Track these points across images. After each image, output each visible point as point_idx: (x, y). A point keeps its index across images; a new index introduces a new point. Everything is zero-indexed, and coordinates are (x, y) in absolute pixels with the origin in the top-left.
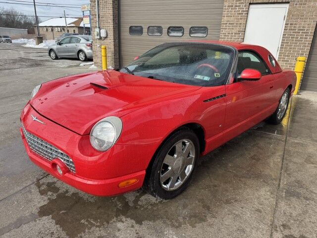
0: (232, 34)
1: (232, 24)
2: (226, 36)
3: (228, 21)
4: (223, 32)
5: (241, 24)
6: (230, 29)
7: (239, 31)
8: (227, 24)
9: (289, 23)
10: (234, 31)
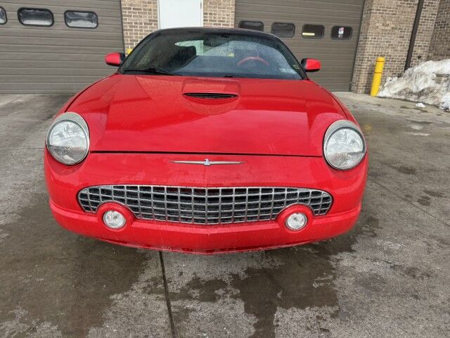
0: (141, 24)
1: (138, 9)
2: (132, 27)
3: (131, 5)
4: (128, 21)
5: (150, 10)
6: (136, 16)
7: (150, 20)
8: (130, 9)
9: (209, 12)
10: (143, 20)
